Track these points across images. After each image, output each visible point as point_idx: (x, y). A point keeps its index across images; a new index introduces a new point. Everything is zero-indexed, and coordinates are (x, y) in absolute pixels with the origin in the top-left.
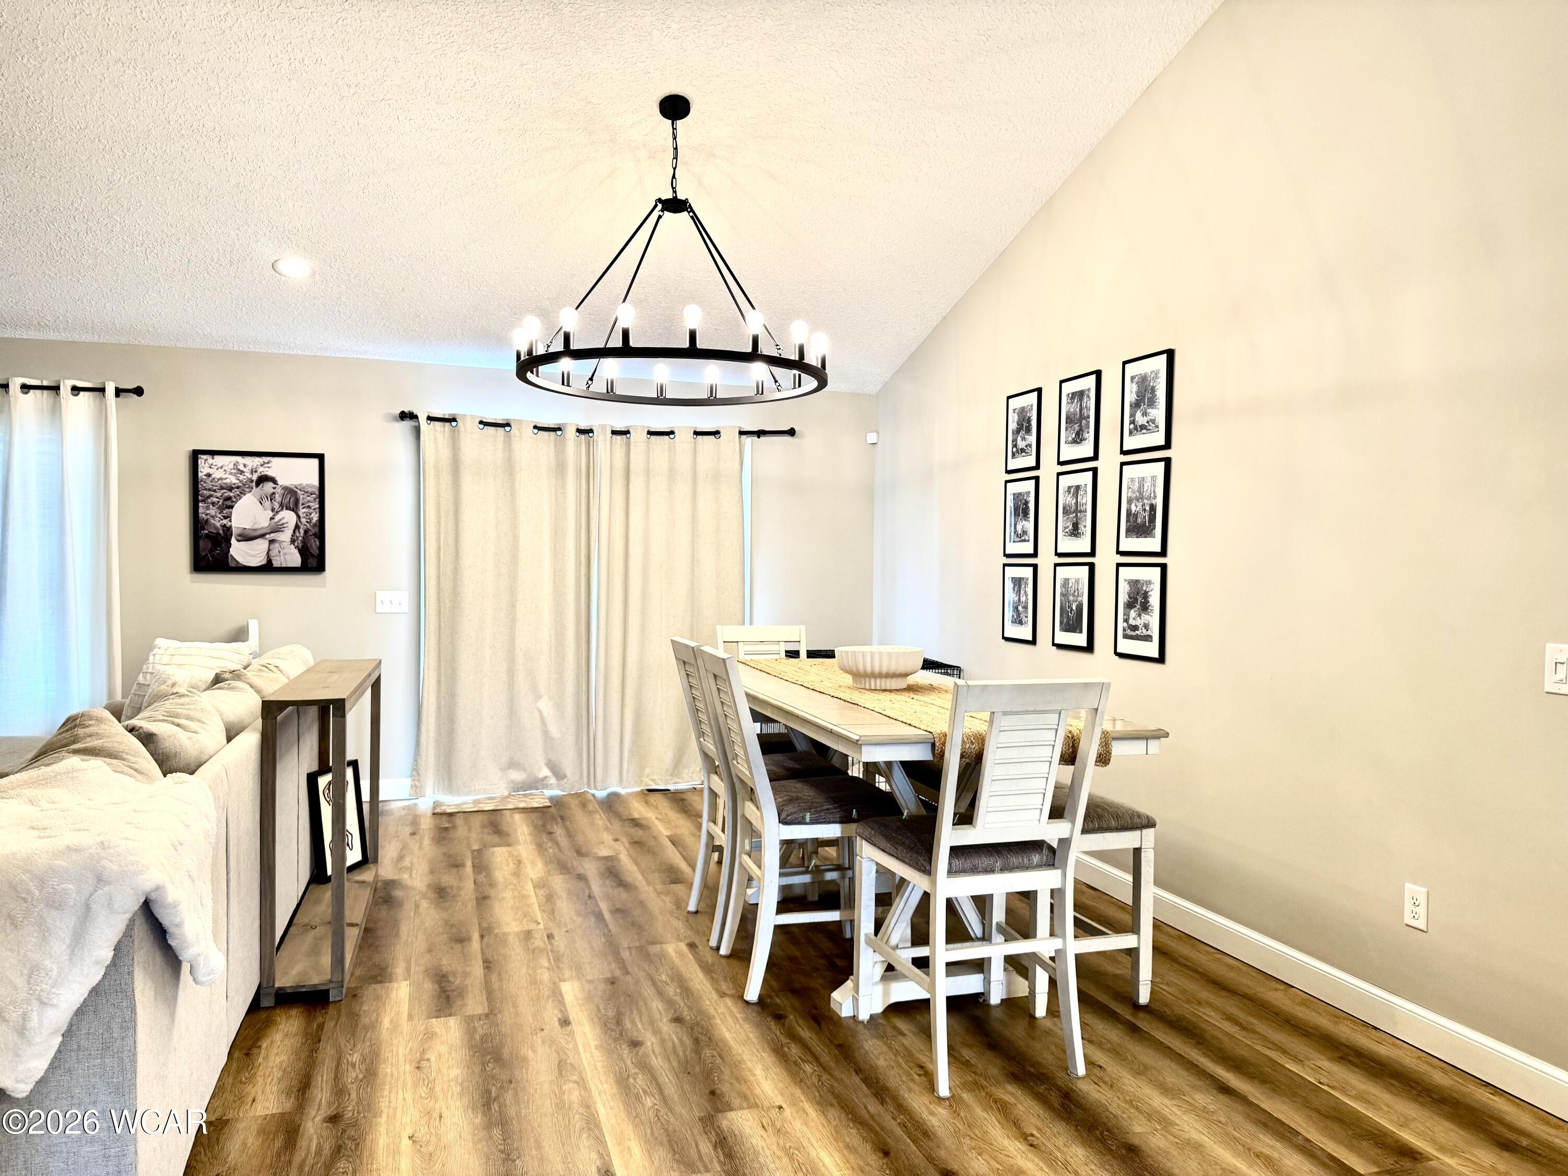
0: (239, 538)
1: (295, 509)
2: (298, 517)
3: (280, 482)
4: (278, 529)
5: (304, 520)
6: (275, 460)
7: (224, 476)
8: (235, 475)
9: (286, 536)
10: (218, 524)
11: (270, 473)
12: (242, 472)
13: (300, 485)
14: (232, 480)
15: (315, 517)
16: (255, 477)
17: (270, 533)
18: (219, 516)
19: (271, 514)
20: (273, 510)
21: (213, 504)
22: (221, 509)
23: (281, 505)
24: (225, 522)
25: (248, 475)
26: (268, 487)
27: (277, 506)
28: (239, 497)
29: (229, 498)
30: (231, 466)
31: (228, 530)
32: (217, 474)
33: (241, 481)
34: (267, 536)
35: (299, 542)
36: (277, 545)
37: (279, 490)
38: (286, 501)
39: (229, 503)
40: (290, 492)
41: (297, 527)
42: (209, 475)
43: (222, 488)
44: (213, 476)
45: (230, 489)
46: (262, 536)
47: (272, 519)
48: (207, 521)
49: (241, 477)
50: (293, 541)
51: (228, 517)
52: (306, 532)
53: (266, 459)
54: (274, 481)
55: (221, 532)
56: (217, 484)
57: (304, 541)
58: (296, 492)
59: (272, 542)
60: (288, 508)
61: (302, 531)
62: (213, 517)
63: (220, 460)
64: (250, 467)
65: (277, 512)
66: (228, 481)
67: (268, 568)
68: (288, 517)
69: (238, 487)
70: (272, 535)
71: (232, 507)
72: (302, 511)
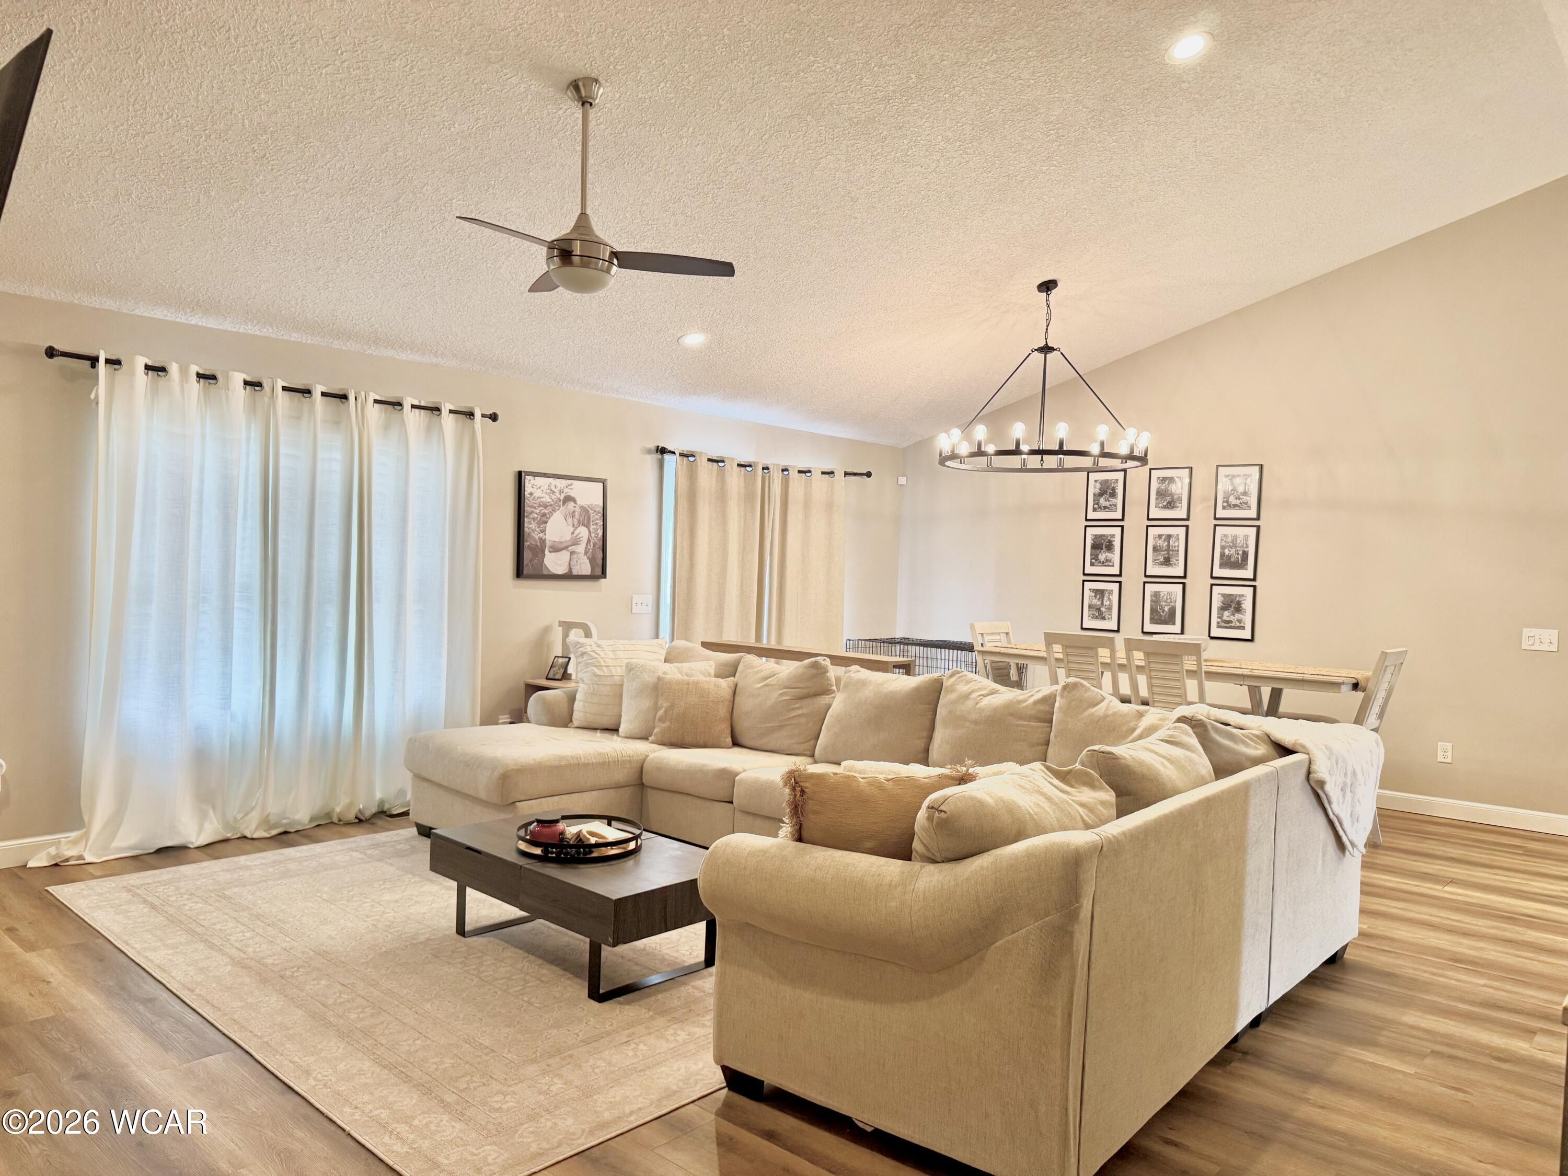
0: (551, 550)
1: (587, 526)
2: (590, 532)
3: (578, 502)
4: (576, 542)
5: (593, 535)
6: (576, 483)
7: (542, 496)
8: (549, 494)
9: (581, 549)
10: (537, 537)
11: (572, 494)
12: (554, 492)
13: (591, 505)
14: (547, 499)
15: (600, 533)
16: (562, 497)
17: (571, 546)
18: (538, 530)
19: (572, 529)
20: (573, 526)
21: (534, 519)
22: (539, 524)
23: (579, 522)
24: (541, 535)
25: (557, 494)
26: (571, 505)
27: (576, 523)
28: (551, 514)
29: (544, 515)
30: (546, 487)
31: (543, 541)
32: (537, 493)
33: (553, 500)
34: (570, 548)
35: (589, 554)
36: (575, 556)
37: (578, 509)
38: (581, 519)
39: (544, 519)
40: (585, 510)
41: (589, 541)
42: (531, 494)
43: (540, 506)
44: (534, 495)
45: (546, 507)
46: (566, 548)
47: (573, 533)
48: (529, 534)
49: (553, 497)
50: (586, 553)
51: (543, 531)
52: (594, 545)
53: (569, 482)
54: (574, 500)
55: (539, 544)
56: (537, 502)
57: (593, 553)
58: (588, 511)
59: (572, 553)
60: (583, 525)
61: (592, 544)
62: (533, 531)
63: (540, 481)
64: (559, 489)
65: (576, 528)
66: (544, 500)
67: (569, 577)
68: (583, 532)
69: (551, 505)
70: (573, 547)
71: (546, 522)
72: (592, 527)
